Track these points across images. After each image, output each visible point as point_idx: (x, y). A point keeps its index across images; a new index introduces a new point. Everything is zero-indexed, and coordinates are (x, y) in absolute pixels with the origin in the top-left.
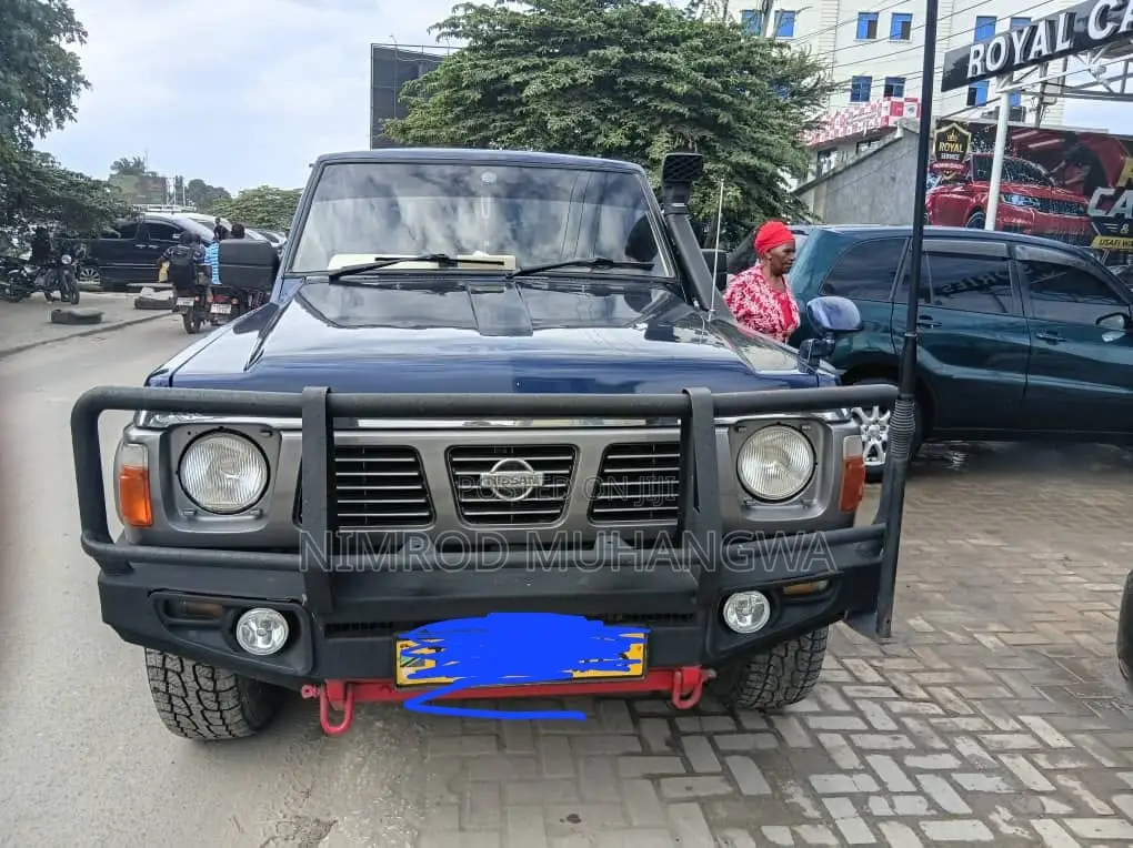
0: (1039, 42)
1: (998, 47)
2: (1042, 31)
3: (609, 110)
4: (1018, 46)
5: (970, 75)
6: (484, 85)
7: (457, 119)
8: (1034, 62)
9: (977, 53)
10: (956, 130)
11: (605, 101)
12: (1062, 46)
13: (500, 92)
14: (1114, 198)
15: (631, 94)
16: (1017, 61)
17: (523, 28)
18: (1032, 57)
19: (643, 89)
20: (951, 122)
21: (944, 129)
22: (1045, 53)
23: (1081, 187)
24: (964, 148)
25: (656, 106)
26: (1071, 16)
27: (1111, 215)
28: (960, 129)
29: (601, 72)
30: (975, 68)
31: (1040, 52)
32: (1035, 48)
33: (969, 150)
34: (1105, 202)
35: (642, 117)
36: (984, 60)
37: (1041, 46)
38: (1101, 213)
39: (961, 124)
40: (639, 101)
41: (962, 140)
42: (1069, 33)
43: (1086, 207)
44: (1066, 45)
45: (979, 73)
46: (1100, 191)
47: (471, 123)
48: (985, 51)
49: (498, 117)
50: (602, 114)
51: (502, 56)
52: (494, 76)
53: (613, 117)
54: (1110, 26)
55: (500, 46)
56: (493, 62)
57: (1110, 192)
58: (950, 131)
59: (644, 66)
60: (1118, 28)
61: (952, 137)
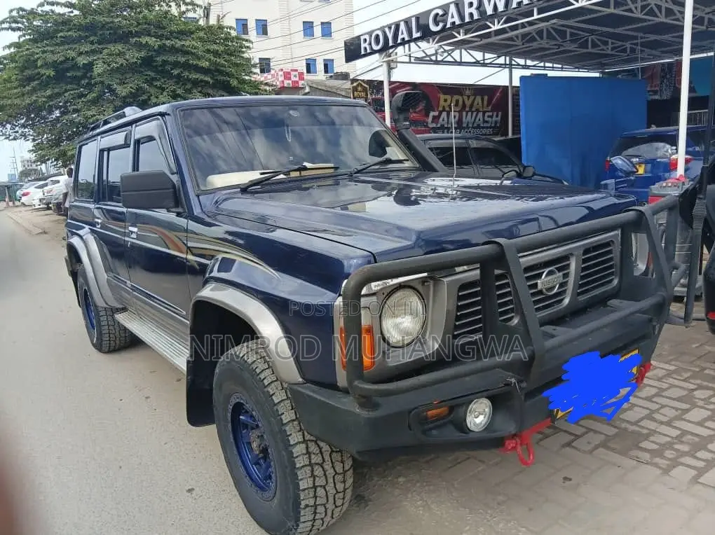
0: (402, 34)
1: (377, 36)
2: (402, 27)
3: (154, 79)
4: (390, 36)
5: (363, 53)
6: (55, 65)
7: (34, 90)
8: (400, 44)
9: (365, 40)
10: (361, 85)
11: (149, 73)
12: (416, 35)
13: (68, 70)
14: (439, 116)
15: (168, 67)
16: (391, 44)
17: (75, 25)
18: (399, 41)
19: (176, 65)
20: (358, 80)
21: (355, 84)
22: (407, 39)
23: (423, 112)
24: (367, 95)
25: (188, 76)
26: (418, 18)
27: (439, 126)
28: (363, 84)
29: (143, 54)
30: (365, 49)
31: (403, 39)
32: (400, 37)
33: (369, 96)
34: (436, 119)
35: (177, 83)
36: (370, 44)
37: (403, 35)
38: (434, 125)
39: (363, 81)
40: (175, 72)
41: (365, 90)
42: (419, 27)
43: (427, 123)
44: (418, 35)
45: (368, 51)
46: (432, 114)
47: (49, 92)
48: (370, 39)
49: (69, 87)
50: (150, 82)
51: (62, 43)
52: (62, 59)
53: (158, 84)
54: (441, 25)
55: (61, 37)
56: (58, 49)
57: (436, 113)
58: (358, 85)
59: (174, 50)
60: (445, 25)
61: (359, 88)
